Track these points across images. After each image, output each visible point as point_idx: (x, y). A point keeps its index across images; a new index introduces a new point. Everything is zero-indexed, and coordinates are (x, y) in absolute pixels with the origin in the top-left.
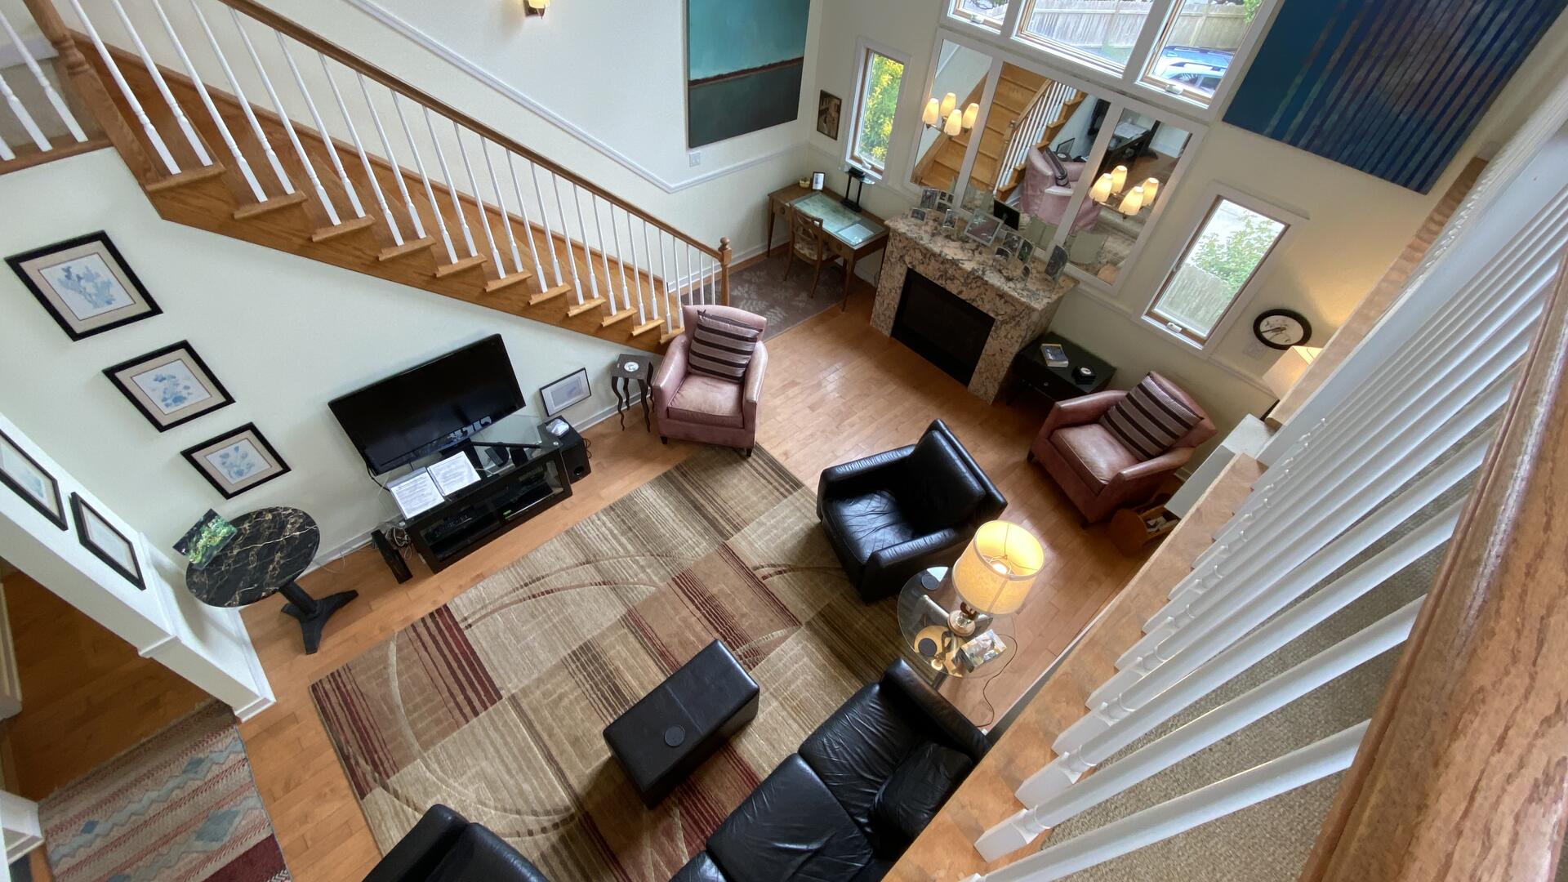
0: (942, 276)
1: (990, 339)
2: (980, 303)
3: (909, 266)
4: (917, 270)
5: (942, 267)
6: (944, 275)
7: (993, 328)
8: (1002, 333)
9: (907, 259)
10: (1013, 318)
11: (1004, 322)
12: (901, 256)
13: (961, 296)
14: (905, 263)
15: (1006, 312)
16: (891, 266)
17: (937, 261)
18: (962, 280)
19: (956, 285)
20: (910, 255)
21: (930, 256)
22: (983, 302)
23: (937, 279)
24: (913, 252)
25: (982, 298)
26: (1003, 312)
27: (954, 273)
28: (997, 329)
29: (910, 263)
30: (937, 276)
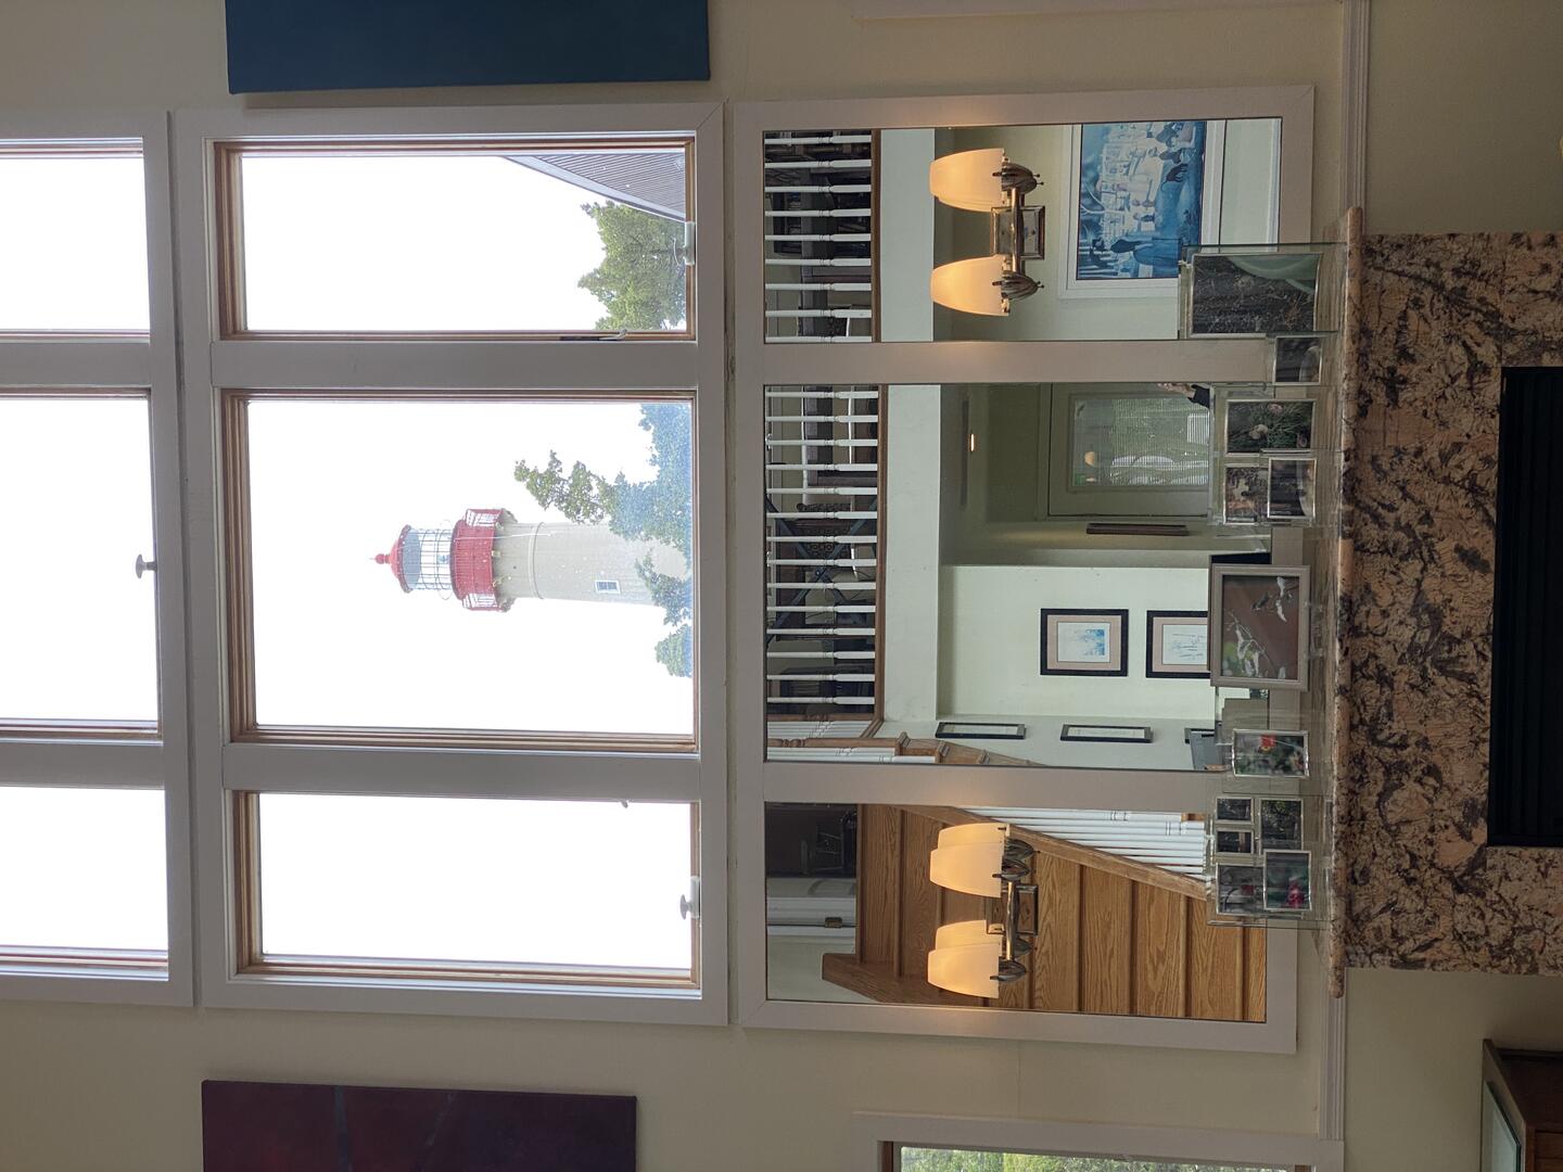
0: (1443, 668)
2: (1470, 460)
4: (1479, 789)
5: (1404, 676)
7: (1550, 362)
9: (1456, 852)
10: (1456, 300)
12: (1459, 890)
13: (1489, 555)
14: (1477, 862)
15: (1449, 338)
16: (1528, 930)
17: (1388, 704)
18: (1412, 569)
19: (1450, 588)
20: (1431, 843)
21: (1381, 744)
22: (1458, 446)
23: (1470, 679)
24: (1407, 830)
25: (1444, 458)
26: (1457, 351)
27: (1398, 614)
28: (1545, 346)
29: (1467, 837)
30: (1456, 687)
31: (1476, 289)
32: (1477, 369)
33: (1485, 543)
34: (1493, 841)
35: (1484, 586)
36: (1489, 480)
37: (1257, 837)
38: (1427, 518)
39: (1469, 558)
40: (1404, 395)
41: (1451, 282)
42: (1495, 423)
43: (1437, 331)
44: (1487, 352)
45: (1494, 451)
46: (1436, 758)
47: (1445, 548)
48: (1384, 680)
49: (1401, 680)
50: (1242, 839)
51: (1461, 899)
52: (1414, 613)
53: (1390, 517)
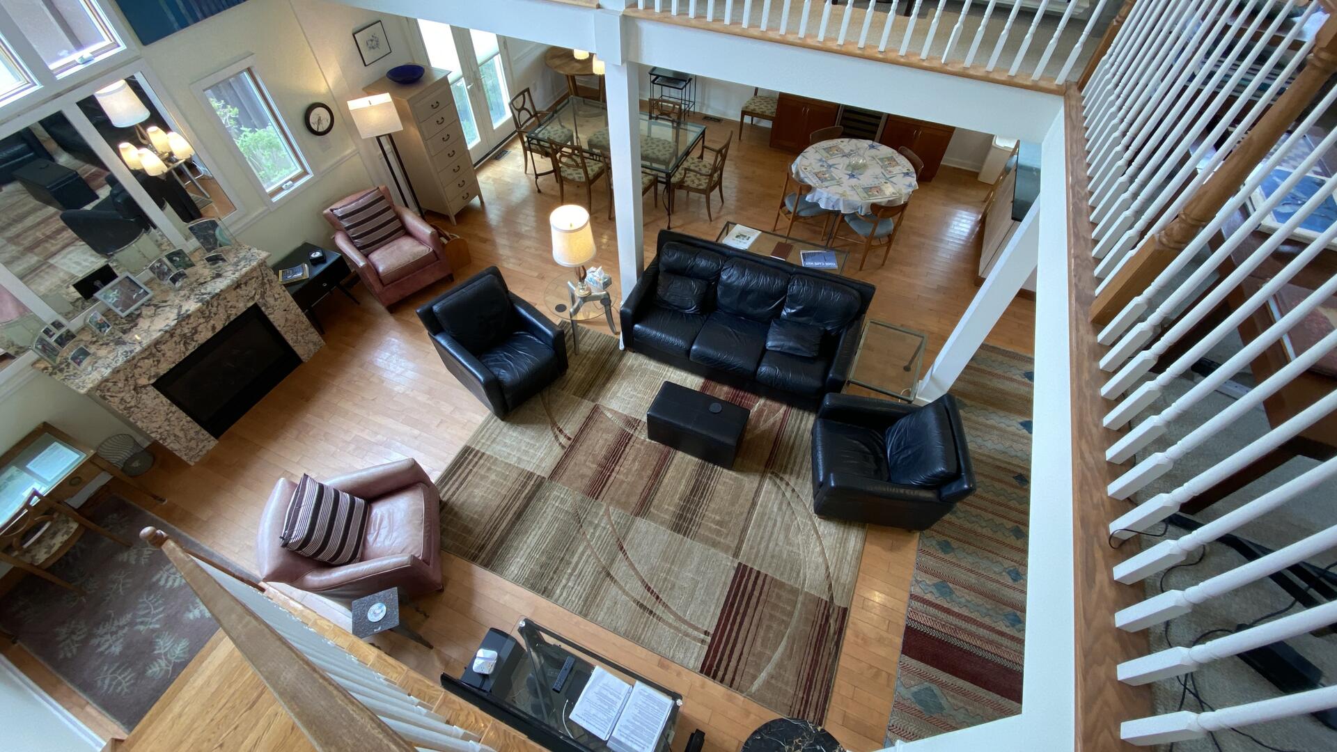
0: (185, 343)
1: (271, 317)
2: (234, 311)
3: (153, 381)
4: (162, 373)
6: (186, 339)
7: (263, 309)
8: (271, 301)
9: (143, 381)
10: (263, 284)
11: (263, 296)
12: (134, 389)
13: (217, 331)
14: (145, 386)
15: (255, 289)
16: (138, 408)
18: (202, 320)
20: (140, 375)
21: (156, 348)
22: (235, 307)
23: (187, 349)
24: (139, 369)
25: (231, 307)
26: (254, 292)
30: (183, 349)
31: (268, 286)
34: (153, 385)
35: (210, 335)
36: (232, 318)
38: (215, 314)
39: (213, 328)
40: (238, 290)
41: (266, 281)
42: (244, 310)
43: (254, 286)
45: (239, 314)
46: (162, 359)
47: (212, 322)
48: (172, 336)
49: (175, 339)
51: (133, 392)
52: (193, 328)
53: (210, 308)
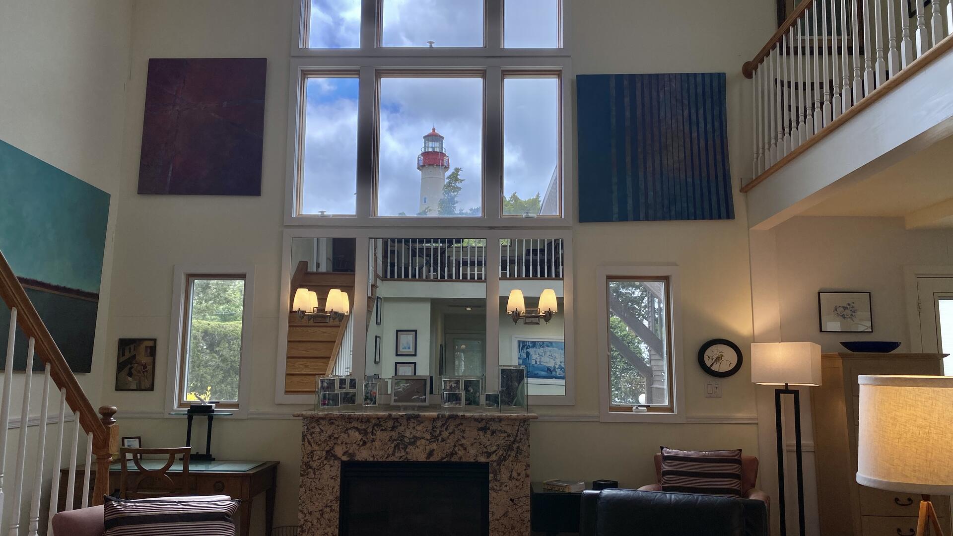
0: (397, 446)
1: (492, 494)
2: (461, 453)
3: (345, 458)
4: (359, 458)
5: (394, 434)
6: (401, 443)
7: (491, 476)
8: (504, 475)
9: (339, 451)
10: (510, 448)
11: (502, 460)
12: (327, 452)
13: (432, 459)
14: (336, 458)
15: (498, 446)
16: (314, 474)
17: (386, 430)
18: (428, 436)
19: (421, 448)
20: (342, 443)
21: (373, 428)
22: (465, 449)
23: (393, 454)
24: (346, 436)
25: (462, 445)
26: (494, 448)
27: (414, 432)
28: (495, 475)
29: (344, 454)
30: (391, 451)
31: (513, 454)
32: (489, 454)
33: (435, 458)
34: (343, 462)
35: (422, 458)
36: (455, 459)
37: (344, 391)
38: (443, 440)
39: (431, 453)
40: (481, 433)
41: (515, 446)
42: (472, 460)
43: (500, 442)
44: (494, 457)
45: (464, 460)
46: (369, 445)
47: (434, 446)
48: (393, 428)
49: (393, 433)
50: (344, 386)
51: (324, 453)
53: (444, 429)
